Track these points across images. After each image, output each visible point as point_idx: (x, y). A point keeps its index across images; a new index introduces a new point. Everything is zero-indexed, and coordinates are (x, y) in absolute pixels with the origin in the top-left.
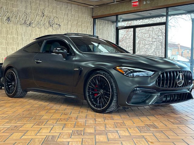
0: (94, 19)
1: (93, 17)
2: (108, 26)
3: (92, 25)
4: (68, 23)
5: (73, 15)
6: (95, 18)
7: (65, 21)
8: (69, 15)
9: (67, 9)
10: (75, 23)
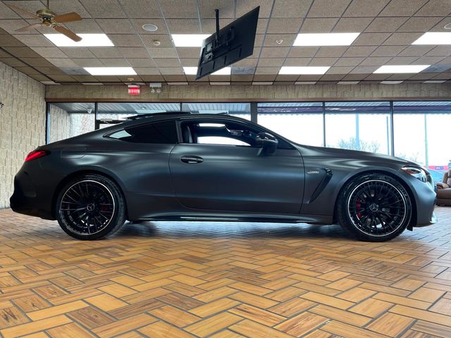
0: (47, 103)
1: (45, 99)
2: (63, 117)
3: (45, 112)
4: (13, 102)
5: (19, 89)
6: (49, 102)
7: (9, 99)
8: (15, 88)
9: (13, 78)
10: (23, 104)
